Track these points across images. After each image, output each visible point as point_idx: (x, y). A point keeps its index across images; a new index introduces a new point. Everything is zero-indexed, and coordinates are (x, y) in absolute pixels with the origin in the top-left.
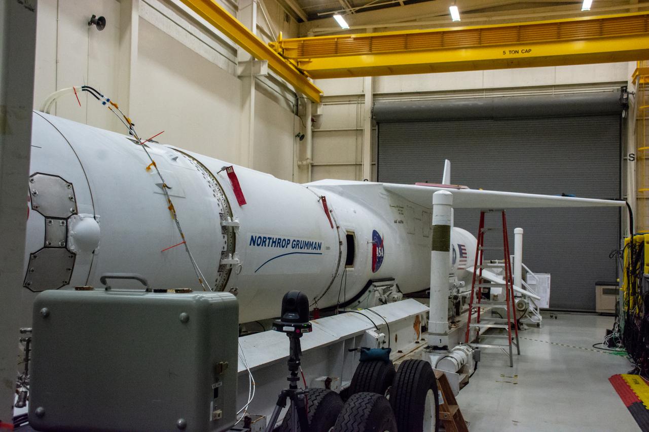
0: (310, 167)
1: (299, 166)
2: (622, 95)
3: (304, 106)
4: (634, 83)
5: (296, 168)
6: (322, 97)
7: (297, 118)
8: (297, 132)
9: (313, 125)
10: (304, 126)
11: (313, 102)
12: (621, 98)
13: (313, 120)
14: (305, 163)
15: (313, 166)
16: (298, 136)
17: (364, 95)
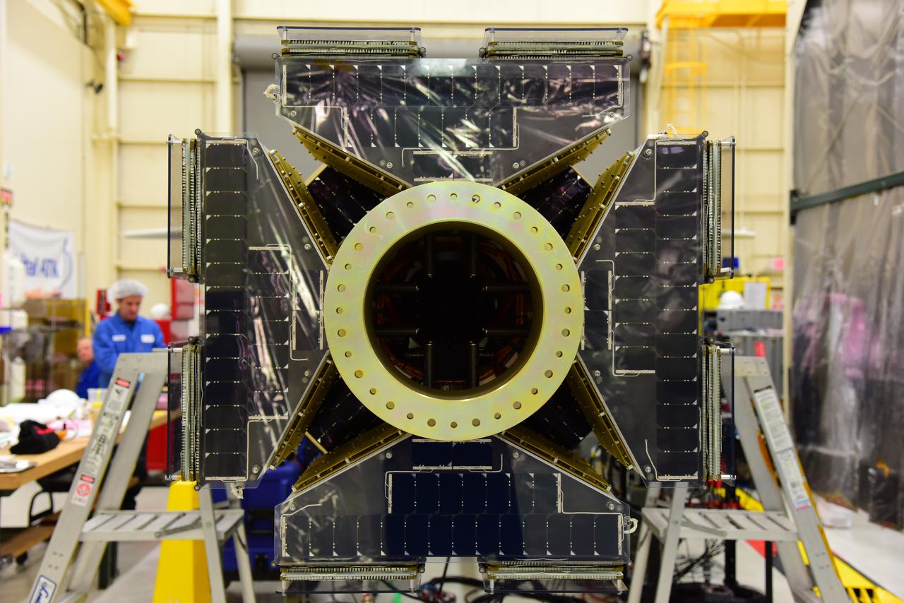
0: (115, 146)
1: (94, 143)
2: (642, 45)
3: (100, 29)
4: (659, 27)
5: (89, 146)
6: (134, 15)
7: (87, 51)
8: (88, 78)
9: (119, 67)
10: (100, 67)
11: (117, 24)
12: (641, 51)
13: (119, 58)
14: (105, 136)
15: (121, 144)
16: (91, 84)
17: (214, 19)
